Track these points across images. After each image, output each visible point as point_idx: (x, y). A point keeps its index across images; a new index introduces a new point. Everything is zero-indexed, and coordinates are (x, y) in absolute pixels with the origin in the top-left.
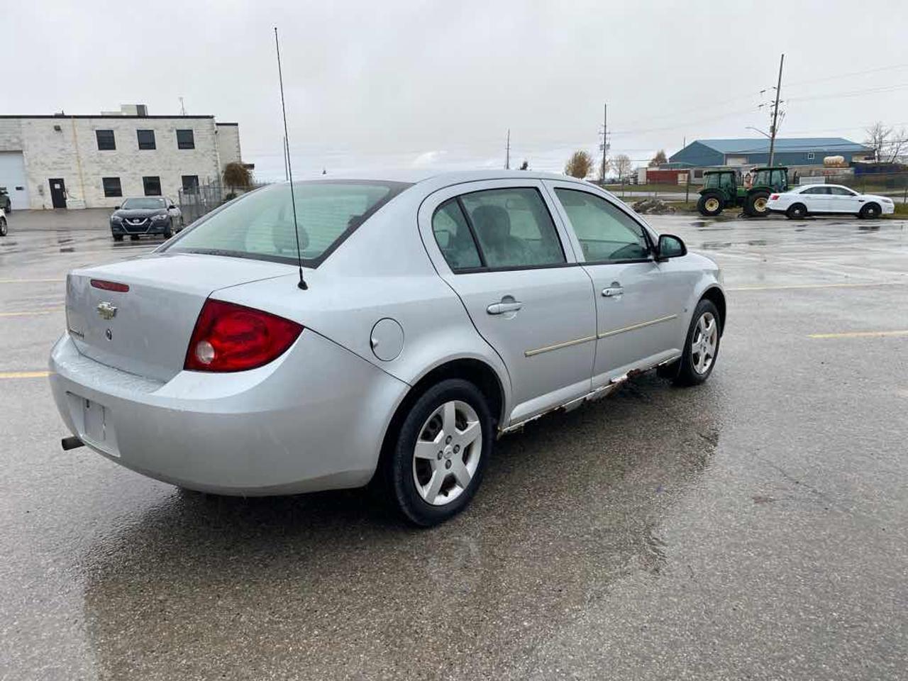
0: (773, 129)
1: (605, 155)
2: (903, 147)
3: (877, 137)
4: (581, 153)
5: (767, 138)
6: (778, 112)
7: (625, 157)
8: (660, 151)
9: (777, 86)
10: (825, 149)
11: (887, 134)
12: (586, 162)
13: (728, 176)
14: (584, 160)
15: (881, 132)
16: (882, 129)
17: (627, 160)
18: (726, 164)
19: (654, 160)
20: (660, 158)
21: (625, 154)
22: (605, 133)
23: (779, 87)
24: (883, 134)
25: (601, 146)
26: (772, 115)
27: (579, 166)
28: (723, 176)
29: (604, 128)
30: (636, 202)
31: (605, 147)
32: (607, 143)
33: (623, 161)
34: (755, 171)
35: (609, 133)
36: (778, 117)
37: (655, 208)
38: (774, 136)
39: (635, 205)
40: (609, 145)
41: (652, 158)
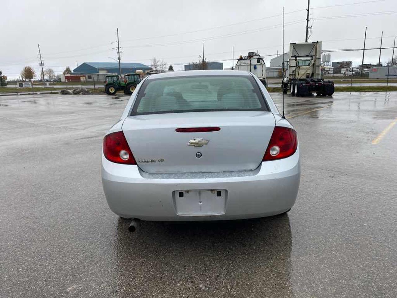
0: (119, 59)
1: (42, 68)
2: (164, 67)
3: (155, 63)
4: (28, 67)
5: (117, 62)
6: (120, 52)
7: (51, 69)
8: (67, 67)
9: (117, 41)
10: (136, 67)
11: (158, 62)
12: (31, 72)
13: (116, 77)
14: (30, 70)
15: (156, 61)
16: (156, 60)
17: (52, 71)
18: (99, 73)
19: (65, 71)
20: (68, 70)
21: (50, 68)
22: (41, 58)
23: (118, 41)
24: (157, 62)
25: (40, 64)
26: (117, 53)
27: (28, 73)
28: (114, 77)
29: (39, 55)
30: (73, 90)
31: (42, 65)
32: (42, 63)
33: (50, 71)
34: (128, 75)
35: (43, 58)
36: (120, 54)
37: (83, 92)
38: (120, 61)
39: (73, 91)
40: (44, 64)
41: (64, 70)
